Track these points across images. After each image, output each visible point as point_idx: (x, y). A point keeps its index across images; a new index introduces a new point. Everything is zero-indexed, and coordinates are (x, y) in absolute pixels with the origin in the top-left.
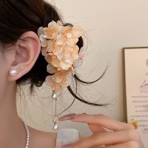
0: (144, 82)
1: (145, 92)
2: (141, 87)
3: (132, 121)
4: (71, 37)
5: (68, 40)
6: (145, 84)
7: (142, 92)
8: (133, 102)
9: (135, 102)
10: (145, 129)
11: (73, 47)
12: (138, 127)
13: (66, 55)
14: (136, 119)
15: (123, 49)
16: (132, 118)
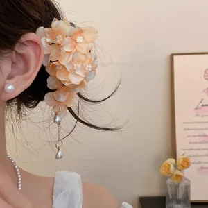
0: (201, 102)
1: (202, 116)
2: (196, 109)
3: (183, 157)
4: (81, 41)
5: (79, 45)
6: (201, 104)
7: (197, 115)
8: (186, 129)
9: (188, 129)
10: (202, 168)
11: (84, 55)
12: (192, 165)
13: (75, 65)
14: (188, 153)
15: (172, 56)
16: (183, 152)
